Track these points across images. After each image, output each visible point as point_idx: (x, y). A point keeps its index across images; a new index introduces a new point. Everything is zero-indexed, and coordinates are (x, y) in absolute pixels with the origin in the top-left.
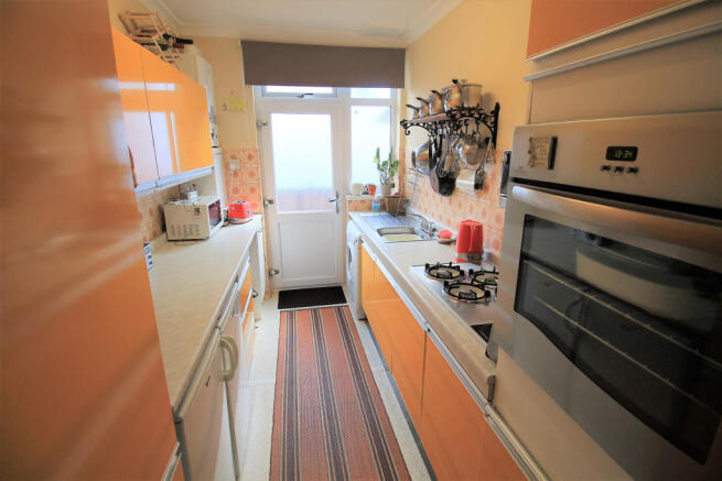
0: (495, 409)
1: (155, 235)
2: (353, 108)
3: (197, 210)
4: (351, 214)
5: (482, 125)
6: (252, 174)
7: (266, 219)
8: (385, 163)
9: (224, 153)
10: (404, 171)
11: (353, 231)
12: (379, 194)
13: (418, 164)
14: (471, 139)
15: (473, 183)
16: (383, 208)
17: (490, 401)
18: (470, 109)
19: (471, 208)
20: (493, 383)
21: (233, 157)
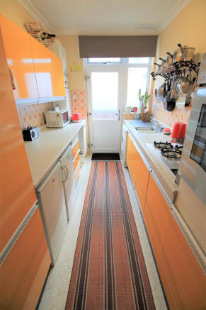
0: (176, 206)
1: (41, 125)
2: (130, 69)
3: (58, 115)
4: (125, 121)
5: (193, 71)
6: (82, 101)
7: (88, 122)
8: (143, 97)
9: (71, 91)
10: (151, 100)
11: (125, 128)
12: (139, 112)
13: (158, 95)
14: (186, 79)
15: (184, 103)
16: (140, 119)
17: (174, 202)
18: (186, 62)
19: (182, 117)
20: (176, 195)
21: (75, 93)
